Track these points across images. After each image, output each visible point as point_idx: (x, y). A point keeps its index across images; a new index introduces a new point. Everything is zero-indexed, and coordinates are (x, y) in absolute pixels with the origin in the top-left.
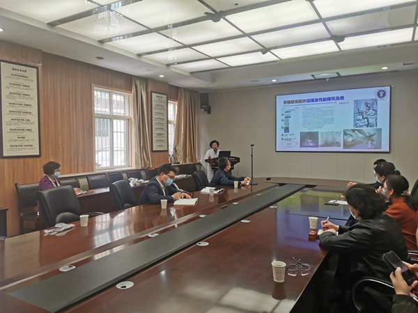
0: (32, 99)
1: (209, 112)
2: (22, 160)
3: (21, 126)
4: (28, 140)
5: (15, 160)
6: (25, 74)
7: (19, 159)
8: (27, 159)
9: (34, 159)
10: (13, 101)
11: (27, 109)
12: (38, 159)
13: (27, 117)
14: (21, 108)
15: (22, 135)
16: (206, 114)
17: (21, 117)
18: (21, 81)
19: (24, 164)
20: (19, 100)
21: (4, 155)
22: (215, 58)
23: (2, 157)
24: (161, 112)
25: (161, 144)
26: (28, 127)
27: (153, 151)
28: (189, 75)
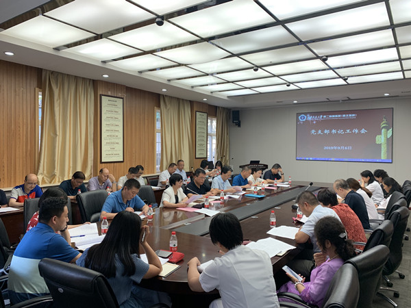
0: (119, 121)
1: (239, 126)
3: (113, 141)
4: (117, 151)
5: (108, 164)
6: (116, 103)
7: (111, 164)
8: (115, 164)
9: (120, 164)
10: (108, 123)
11: (117, 128)
12: (122, 164)
13: (116, 134)
14: (113, 128)
15: (113, 147)
16: (237, 128)
17: (113, 134)
18: (113, 109)
20: (111, 122)
21: (103, 161)
22: (249, 88)
23: (101, 163)
24: (203, 126)
25: (201, 152)
26: (117, 141)
27: (196, 158)
28: (226, 98)
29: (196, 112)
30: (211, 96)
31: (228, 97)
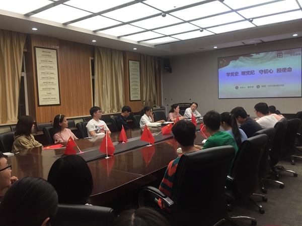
0: (54, 69)
1: (171, 72)
2: (50, 107)
3: (49, 86)
4: (53, 95)
5: (46, 107)
6: (50, 54)
7: (48, 107)
8: (53, 107)
9: (57, 106)
10: (43, 71)
11: (52, 76)
12: (59, 107)
13: (52, 81)
14: (48, 76)
15: (49, 92)
16: (168, 73)
17: (48, 81)
18: (48, 59)
19: (51, 110)
20: (47, 70)
21: (40, 104)
23: (39, 106)
24: (137, 73)
25: (136, 96)
26: (53, 87)
27: (130, 101)
28: (153, 47)
29: (129, 60)
30: (138, 45)
31: (155, 45)
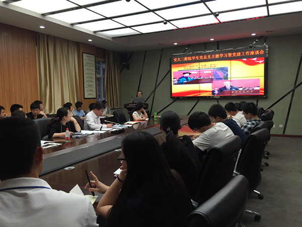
16: (126, 70)
22: (130, 27)
24: (91, 68)
25: (91, 93)
27: (85, 98)
28: (111, 40)
29: (83, 53)
30: (94, 36)
31: (112, 38)
